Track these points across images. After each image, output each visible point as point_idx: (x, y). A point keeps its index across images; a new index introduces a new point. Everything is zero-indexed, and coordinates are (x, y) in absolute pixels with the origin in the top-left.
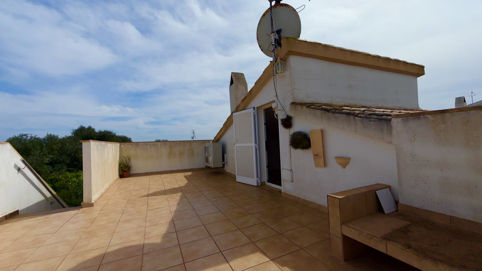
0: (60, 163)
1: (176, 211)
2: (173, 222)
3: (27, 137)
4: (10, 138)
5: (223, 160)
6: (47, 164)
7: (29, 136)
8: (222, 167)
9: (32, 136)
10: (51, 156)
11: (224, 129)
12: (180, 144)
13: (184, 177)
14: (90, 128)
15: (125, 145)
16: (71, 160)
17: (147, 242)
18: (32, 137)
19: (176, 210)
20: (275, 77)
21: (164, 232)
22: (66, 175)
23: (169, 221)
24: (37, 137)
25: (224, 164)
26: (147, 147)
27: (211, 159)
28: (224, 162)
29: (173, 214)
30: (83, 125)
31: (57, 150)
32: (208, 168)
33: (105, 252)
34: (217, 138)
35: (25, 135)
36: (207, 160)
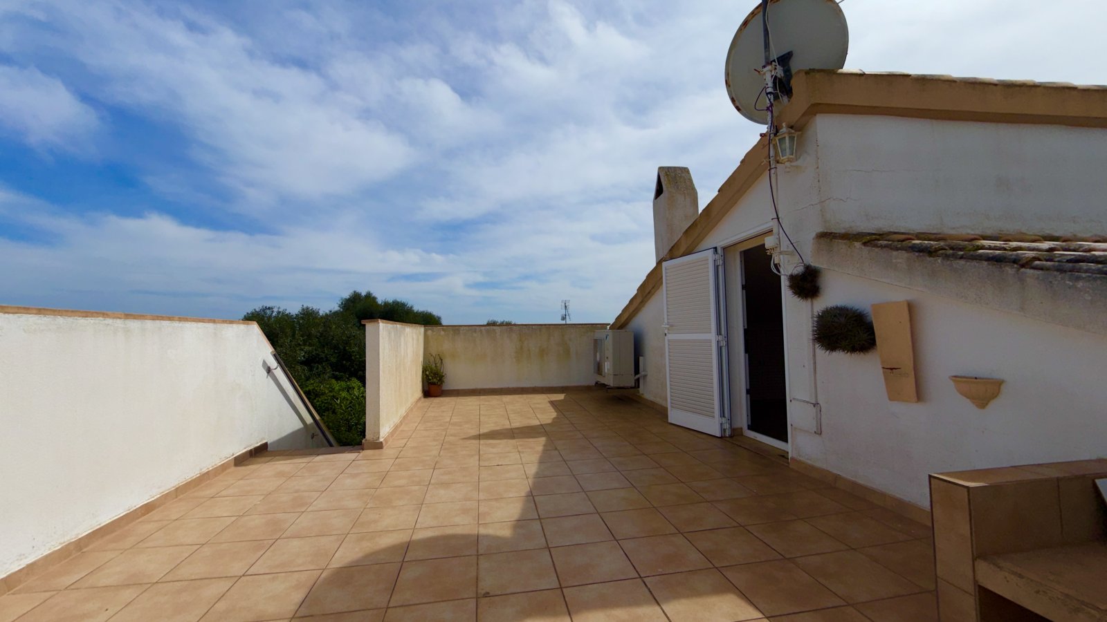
0: (320, 361)
1: (537, 476)
2: (531, 496)
3: (273, 312)
4: (248, 313)
5: (637, 371)
6: (302, 363)
7: (275, 310)
8: (633, 385)
9: (280, 310)
10: (307, 348)
11: (639, 300)
12: (540, 331)
13: (549, 405)
14: (369, 296)
15: (433, 331)
16: (338, 357)
17: (483, 531)
18: (279, 312)
19: (537, 473)
20: (773, 171)
21: (516, 517)
22: (331, 384)
23: (523, 494)
24: (287, 312)
25: (638, 380)
26: (475, 335)
27: (607, 367)
28: (637, 376)
29: (530, 481)
30: (359, 290)
31: (317, 338)
32: (600, 386)
33: (409, 540)
34: (623, 320)
35: (269, 308)
36: (599, 369)
